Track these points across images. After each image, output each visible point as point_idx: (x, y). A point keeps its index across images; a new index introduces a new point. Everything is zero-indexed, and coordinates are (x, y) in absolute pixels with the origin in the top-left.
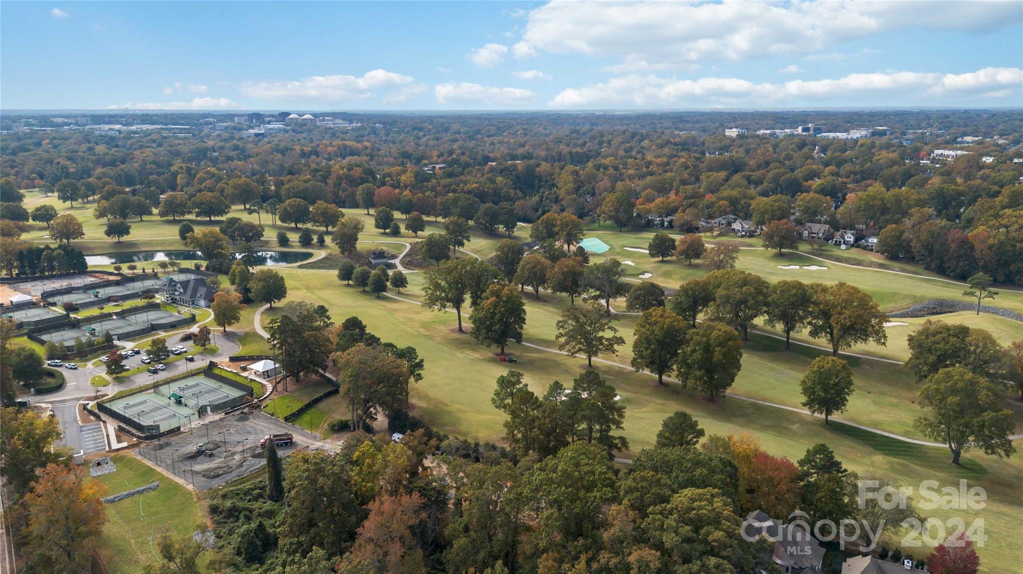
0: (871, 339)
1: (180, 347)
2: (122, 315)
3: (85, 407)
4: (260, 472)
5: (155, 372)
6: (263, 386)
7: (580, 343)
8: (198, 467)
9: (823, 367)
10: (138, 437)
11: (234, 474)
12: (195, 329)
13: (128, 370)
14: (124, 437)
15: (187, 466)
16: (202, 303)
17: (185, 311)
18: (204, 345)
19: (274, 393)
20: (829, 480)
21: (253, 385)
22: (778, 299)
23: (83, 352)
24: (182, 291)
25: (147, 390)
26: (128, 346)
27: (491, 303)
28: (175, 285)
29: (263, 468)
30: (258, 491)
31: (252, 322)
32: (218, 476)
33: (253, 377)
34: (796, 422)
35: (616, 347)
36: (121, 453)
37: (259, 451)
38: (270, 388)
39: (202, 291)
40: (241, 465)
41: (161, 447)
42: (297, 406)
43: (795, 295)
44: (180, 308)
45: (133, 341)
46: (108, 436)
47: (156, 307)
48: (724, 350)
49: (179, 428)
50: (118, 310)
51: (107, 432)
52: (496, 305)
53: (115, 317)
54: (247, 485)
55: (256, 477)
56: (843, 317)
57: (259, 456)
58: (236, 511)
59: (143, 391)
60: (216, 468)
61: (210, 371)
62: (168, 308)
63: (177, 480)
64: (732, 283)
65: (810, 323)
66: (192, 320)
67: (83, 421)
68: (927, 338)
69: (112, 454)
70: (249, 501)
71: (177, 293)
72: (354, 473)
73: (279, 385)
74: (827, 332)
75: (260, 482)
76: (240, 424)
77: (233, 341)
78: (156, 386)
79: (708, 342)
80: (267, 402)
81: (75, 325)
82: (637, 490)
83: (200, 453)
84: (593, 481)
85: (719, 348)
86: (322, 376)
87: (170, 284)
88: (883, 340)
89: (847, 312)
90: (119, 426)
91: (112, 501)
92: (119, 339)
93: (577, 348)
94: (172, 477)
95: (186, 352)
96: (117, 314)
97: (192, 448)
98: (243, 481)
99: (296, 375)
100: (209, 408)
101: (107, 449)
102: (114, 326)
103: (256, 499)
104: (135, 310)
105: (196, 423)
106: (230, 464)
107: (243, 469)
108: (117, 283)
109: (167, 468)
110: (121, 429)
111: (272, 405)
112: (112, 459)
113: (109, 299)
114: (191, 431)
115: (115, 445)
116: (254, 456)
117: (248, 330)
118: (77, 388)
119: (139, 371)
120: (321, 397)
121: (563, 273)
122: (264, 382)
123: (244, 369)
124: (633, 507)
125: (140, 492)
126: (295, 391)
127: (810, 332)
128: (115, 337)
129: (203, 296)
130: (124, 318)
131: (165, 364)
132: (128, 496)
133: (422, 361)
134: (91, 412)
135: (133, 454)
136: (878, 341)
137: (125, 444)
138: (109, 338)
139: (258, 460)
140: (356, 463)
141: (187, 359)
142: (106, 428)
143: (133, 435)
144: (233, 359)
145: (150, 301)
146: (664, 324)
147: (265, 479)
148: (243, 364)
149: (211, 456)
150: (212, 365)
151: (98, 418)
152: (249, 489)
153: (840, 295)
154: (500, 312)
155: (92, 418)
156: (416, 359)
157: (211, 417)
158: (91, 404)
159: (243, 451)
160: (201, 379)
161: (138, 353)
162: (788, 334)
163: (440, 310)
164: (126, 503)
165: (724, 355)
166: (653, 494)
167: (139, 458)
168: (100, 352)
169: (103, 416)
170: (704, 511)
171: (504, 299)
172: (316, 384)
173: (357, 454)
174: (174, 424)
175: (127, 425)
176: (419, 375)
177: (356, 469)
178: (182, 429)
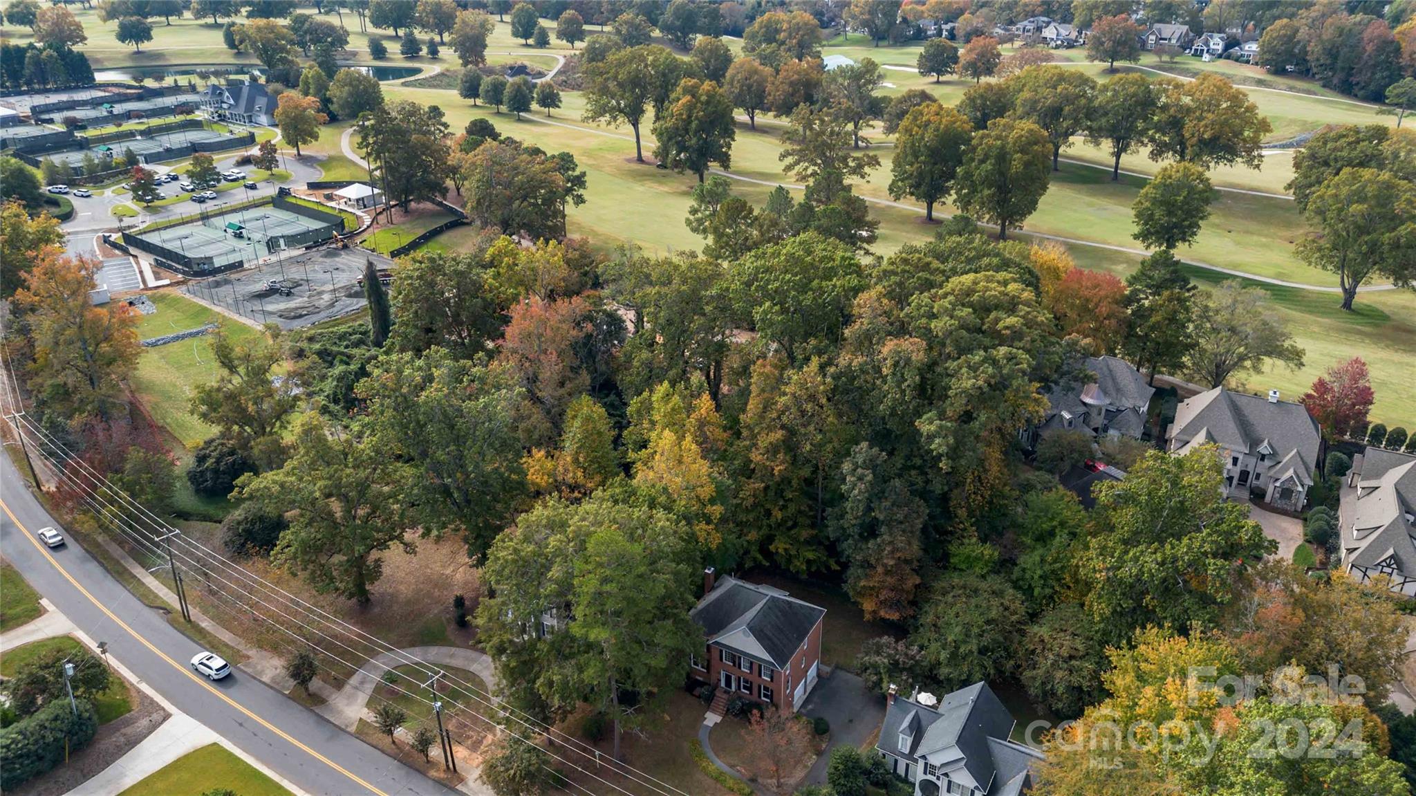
0: (1239, 160)
1: (236, 172)
2: (149, 133)
3: (106, 240)
4: (359, 313)
5: (201, 201)
6: (358, 217)
7: (815, 164)
8: (270, 308)
9: (1170, 177)
10: (184, 273)
11: (323, 314)
12: (255, 151)
13: (163, 198)
14: (163, 272)
15: (257, 305)
16: (263, 119)
17: (241, 130)
18: (269, 168)
19: (375, 225)
20: (1170, 300)
21: (343, 215)
22: (1108, 102)
23: (98, 176)
24: (232, 102)
25: (192, 221)
26: (161, 171)
27: (683, 105)
28: (221, 94)
29: (364, 309)
30: (358, 336)
31: (337, 145)
32: (301, 316)
33: (343, 207)
34: (1122, 263)
35: (867, 169)
36: (161, 291)
37: (357, 288)
38: (367, 220)
39: (261, 102)
40: (332, 305)
41: (218, 284)
42: (406, 240)
43: (1134, 95)
44: (232, 127)
45: (168, 164)
46: (141, 272)
47: (197, 125)
48: (1026, 157)
49: (241, 264)
50: (142, 127)
51: (140, 268)
52: (690, 108)
53: (139, 138)
54: (343, 329)
55: (354, 320)
56: (1203, 123)
57: (357, 295)
58: (329, 355)
59: (187, 222)
60: (297, 308)
61: (282, 200)
62: (215, 126)
63: (243, 320)
64: (1041, 82)
65: (1152, 140)
66: (250, 140)
67: (105, 255)
68: (1325, 143)
69: (150, 293)
70: (347, 347)
71: (225, 106)
72: (488, 276)
73: (379, 217)
74: (1175, 152)
75: (361, 325)
76: (328, 260)
77: (312, 166)
78: (205, 217)
79: (1003, 147)
80: (365, 236)
81: (83, 145)
82: (894, 273)
83: (272, 292)
84: (832, 268)
85: (1019, 155)
86: (440, 204)
87: (213, 93)
88: (1256, 162)
89: (1210, 116)
90: (156, 260)
91: (154, 345)
92: (147, 162)
93: (810, 171)
94: (236, 317)
95: (244, 178)
96: (142, 133)
97: (262, 286)
98: (337, 323)
99: (404, 205)
100: (282, 242)
101: (142, 286)
102: (139, 146)
103: (357, 344)
104: (168, 129)
105: (264, 256)
106: (317, 304)
107: (335, 309)
108: (140, 98)
109: (228, 306)
110: (159, 264)
111: (372, 239)
112: (149, 298)
113: (128, 115)
114: (259, 268)
115: (152, 282)
116: (350, 296)
117: (332, 153)
118: (93, 219)
119: (179, 200)
120: (441, 227)
121: (792, 84)
122: (359, 213)
123: (330, 198)
124: (890, 295)
125: (191, 335)
126: (404, 223)
127: (1152, 152)
128: (141, 159)
129: (264, 109)
130: (152, 138)
131: (217, 192)
132: (177, 338)
133: (584, 174)
134: (115, 245)
135: (179, 292)
136: (1249, 162)
137: (167, 282)
138: (131, 159)
139: (355, 300)
140: (491, 264)
141: (246, 186)
142: (138, 263)
143: (176, 270)
144: (313, 186)
145: (189, 117)
146: (940, 123)
147: (368, 322)
148: (327, 192)
149: (288, 294)
150: (283, 193)
151: (126, 252)
152: (345, 333)
153: (1202, 91)
154: (697, 118)
155: (117, 252)
156: (574, 170)
157: (286, 253)
158: (115, 237)
159: (335, 290)
160: (269, 210)
161: (175, 178)
162: (1118, 157)
163: (609, 123)
164: (175, 347)
165: (1027, 165)
166: (919, 278)
167: (188, 296)
168: (121, 177)
169: (132, 250)
170: (993, 293)
171: (704, 98)
172: (433, 215)
173: (491, 251)
174: (233, 258)
175: (166, 259)
176: (580, 197)
177: (491, 271)
178: (246, 266)
